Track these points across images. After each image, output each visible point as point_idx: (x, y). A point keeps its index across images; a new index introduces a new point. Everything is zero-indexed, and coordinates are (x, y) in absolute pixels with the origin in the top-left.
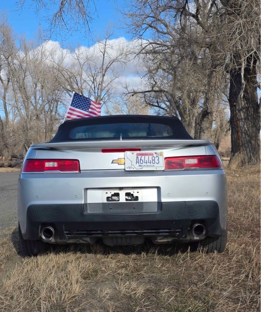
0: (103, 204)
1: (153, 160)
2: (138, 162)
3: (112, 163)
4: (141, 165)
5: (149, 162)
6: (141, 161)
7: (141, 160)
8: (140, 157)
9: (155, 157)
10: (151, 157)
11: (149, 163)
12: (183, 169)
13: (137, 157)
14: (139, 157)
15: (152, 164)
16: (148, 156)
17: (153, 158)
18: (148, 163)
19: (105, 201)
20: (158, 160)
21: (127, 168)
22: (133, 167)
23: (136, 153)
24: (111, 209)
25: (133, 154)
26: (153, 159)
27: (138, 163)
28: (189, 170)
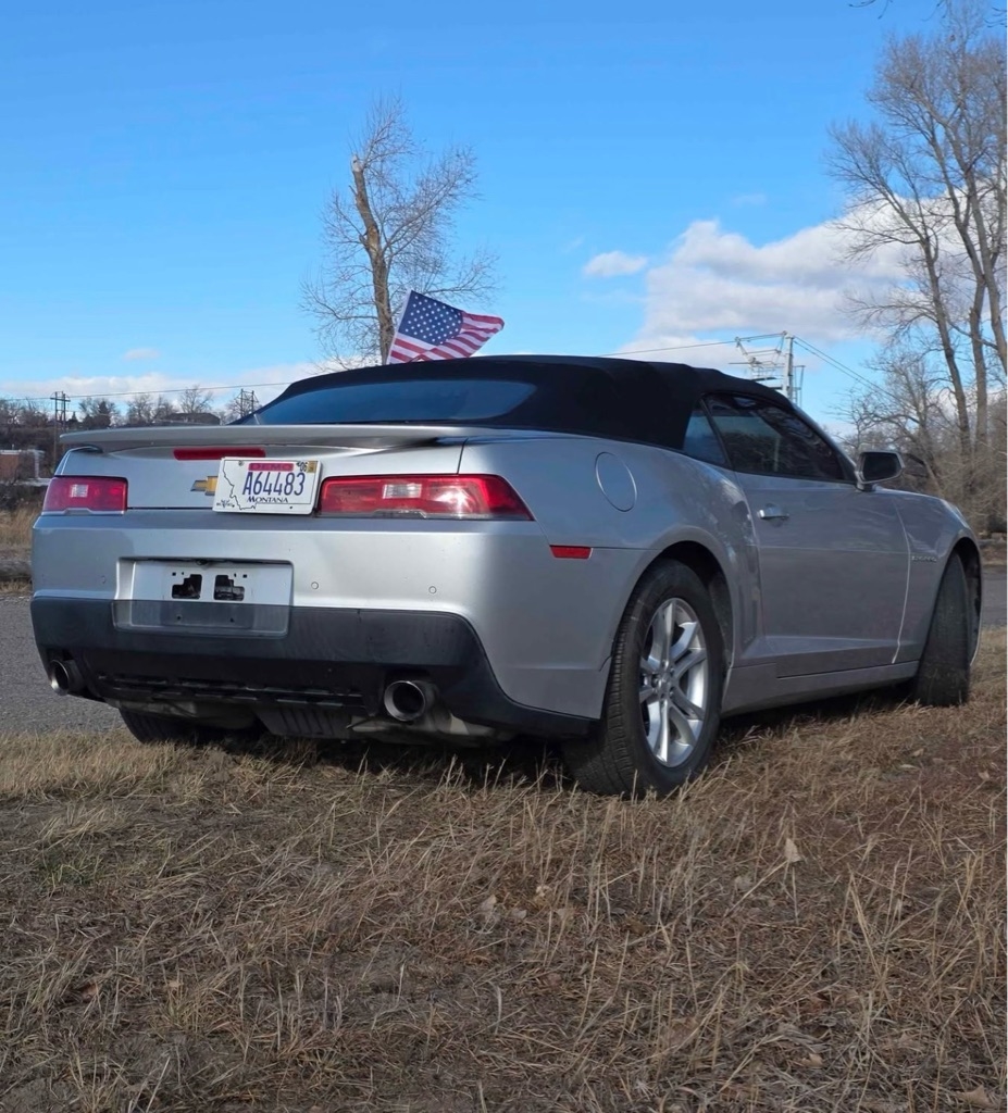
0: (164, 603)
1: (288, 483)
2: (250, 489)
3: (193, 490)
4: (256, 496)
5: (278, 488)
6: (258, 485)
7: (257, 482)
8: (258, 472)
9: (296, 474)
10: (284, 474)
11: (275, 491)
12: (372, 514)
13: (250, 474)
14: (256, 473)
15: (283, 495)
16: (276, 473)
17: (290, 477)
18: (272, 492)
19: (169, 597)
20: (301, 484)
21: (218, 504)
22: (233, 501)
23: (248, 461)
24: (179, 618)
25: (241, 464)
26: (290, 480)
27: (247, 491)
28: (391, 516)
